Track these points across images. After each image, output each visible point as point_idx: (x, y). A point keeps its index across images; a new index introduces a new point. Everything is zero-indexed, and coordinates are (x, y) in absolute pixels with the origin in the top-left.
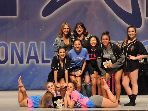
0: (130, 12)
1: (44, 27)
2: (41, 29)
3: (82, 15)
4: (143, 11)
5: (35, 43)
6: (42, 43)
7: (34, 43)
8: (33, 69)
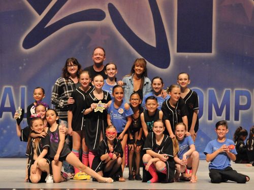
0: (154, 44)
1: (25, 64)
2: (20, 68)
3: (82, 48)
4: (173, 44)
5: (12, 87)
6: (22, 88)
7: (10, 88)
8: (8, 127)
